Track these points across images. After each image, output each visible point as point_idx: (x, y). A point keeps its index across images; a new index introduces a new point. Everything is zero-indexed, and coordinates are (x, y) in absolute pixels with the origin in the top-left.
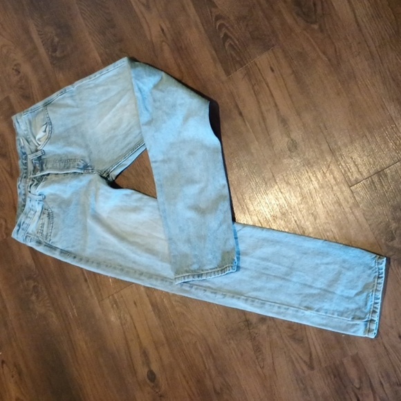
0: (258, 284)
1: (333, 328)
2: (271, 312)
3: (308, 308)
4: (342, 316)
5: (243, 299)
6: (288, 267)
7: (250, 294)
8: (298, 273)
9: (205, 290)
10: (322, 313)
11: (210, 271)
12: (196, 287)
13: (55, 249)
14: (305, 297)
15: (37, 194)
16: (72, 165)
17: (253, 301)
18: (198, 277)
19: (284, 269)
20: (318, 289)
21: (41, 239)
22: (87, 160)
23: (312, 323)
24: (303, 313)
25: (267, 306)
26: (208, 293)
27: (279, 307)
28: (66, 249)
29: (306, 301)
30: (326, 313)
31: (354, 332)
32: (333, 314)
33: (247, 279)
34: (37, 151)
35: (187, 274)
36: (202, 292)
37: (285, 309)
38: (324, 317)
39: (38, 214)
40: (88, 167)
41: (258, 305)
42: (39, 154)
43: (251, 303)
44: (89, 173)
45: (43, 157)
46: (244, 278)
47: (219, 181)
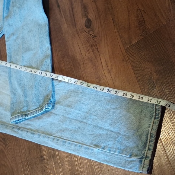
0: (64, 126)
1: (114, 164)
2: (70, 149)
3: (97, 146)
4: (122, 153)
5: (52, 138)
6: (86, 112)
7: (57, 135)
8: (93, 117)
9: (27, 132)
10: (106, 150)
11: (34, 111)
12: (22, 129)
14: (96, 137)
17: (58, 140)
18: (26, 116)
19: (82, 114)
20: (106, 129)
23: (99, 159)
24: (92, 150)
25: (67, 144)
26: (29, 134)
27: (76, 145)
29: (96, 140)
30: (110, 150)
31: (131, 168)
32: (115, 152)
33: (56, 122)
35: (18, 115)
36: (26, 132)
37: (80, 146)
38: (108, 154)
41: (61, 143)
43: (56, 141)
46: (55, 121)
47: (45, 46)
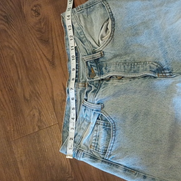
13: (117, 165)
15: (96, 102)
16: (141, 69)
21: (95, 154)
22: (163, 62)
28: (132, 167)
34: (94, 52)
39: (92, 125)
40: (164, 70)
42: (97, 55)
44: (166, 77)
45: (101, 60)
